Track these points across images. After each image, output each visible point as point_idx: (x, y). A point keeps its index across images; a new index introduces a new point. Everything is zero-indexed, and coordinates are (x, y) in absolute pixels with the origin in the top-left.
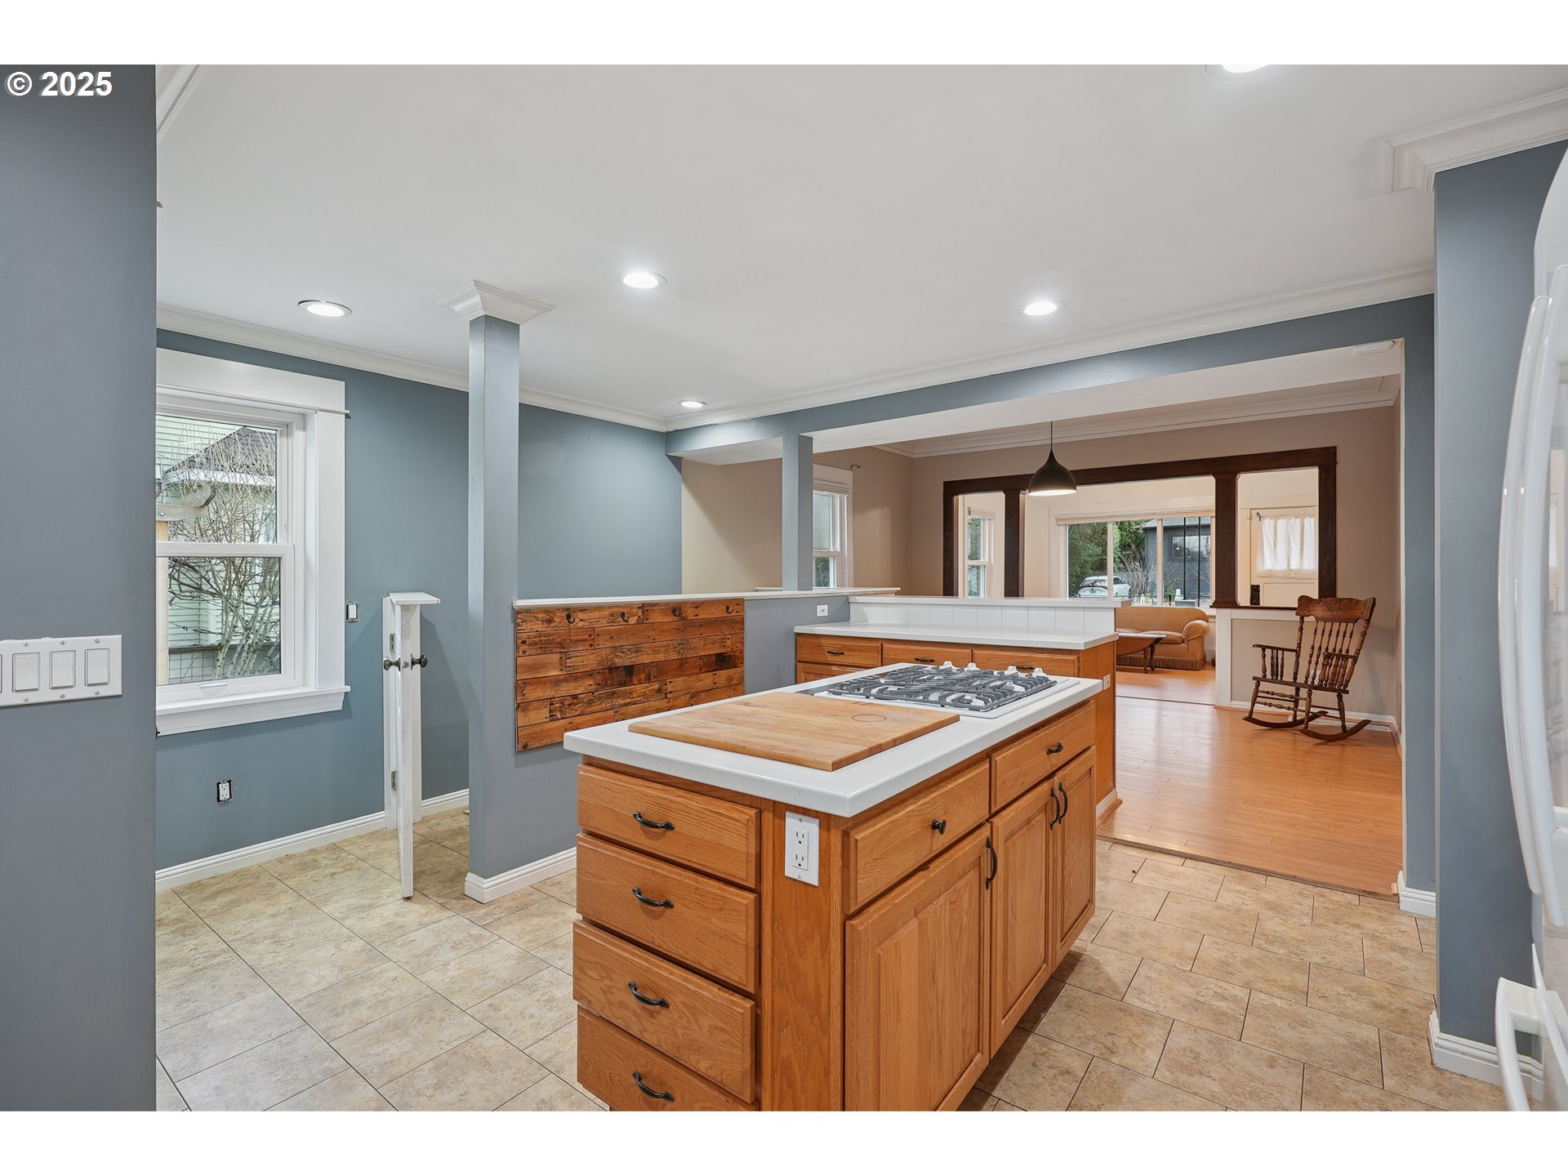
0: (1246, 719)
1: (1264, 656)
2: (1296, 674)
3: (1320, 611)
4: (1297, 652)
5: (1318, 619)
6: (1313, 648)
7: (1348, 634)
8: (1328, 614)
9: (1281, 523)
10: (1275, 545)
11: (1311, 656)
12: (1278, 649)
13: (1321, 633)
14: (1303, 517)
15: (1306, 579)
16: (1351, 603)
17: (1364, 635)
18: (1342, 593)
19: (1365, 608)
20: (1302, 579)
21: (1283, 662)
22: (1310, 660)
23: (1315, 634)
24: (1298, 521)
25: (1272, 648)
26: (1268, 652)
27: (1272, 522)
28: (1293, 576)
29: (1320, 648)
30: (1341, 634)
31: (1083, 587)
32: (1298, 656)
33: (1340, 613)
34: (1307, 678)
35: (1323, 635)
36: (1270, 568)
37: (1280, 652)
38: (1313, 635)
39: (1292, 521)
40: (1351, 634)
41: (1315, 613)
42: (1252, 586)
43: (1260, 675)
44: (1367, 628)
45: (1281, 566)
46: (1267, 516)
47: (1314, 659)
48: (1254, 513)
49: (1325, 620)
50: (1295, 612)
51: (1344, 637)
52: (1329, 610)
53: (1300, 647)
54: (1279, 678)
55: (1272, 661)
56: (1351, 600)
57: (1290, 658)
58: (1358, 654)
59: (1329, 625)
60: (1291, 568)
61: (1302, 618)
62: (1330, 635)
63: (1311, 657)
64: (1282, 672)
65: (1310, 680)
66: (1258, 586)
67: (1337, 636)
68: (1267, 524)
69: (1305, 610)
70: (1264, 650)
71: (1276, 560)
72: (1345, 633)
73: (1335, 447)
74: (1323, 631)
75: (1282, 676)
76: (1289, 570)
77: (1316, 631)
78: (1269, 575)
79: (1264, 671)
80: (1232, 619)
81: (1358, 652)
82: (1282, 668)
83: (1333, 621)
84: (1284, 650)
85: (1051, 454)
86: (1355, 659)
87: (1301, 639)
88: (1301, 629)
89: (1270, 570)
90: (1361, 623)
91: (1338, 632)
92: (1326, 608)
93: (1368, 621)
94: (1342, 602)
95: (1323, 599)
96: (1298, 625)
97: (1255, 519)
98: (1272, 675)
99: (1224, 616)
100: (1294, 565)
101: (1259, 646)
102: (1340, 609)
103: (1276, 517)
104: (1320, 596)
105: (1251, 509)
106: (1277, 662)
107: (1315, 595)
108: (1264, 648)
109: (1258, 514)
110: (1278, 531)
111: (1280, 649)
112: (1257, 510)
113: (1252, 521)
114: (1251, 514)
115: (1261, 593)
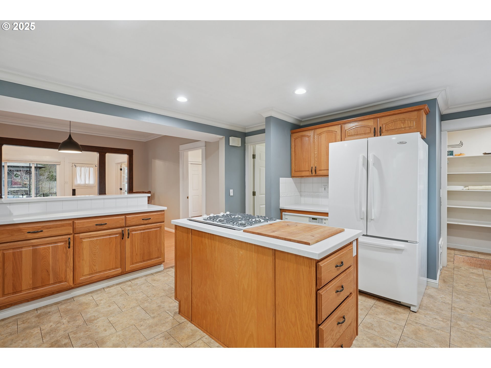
9: (83, 169)
10: (81, 176)
24: (88, 168)
27: (80, 168)
28: (87, 186)
36: (79, 183)
39: (86, 168)
42: (73, 189)
45: (83, 183)
46: (78, 166)
48: (74, 164)
66: (75, 189)
68: (78, 169)
71: (82, 181)
76: (85, 184)
78: (79, 186)
85: (70, 134)
97: (74, 167)
100: (87, 182)
103: (81, 167)
105: (72, 163)
109: (75, 165)
110: (82, 171)
112: (75, 164)
113: (73, 167)
114: (72, 165)
115: (76, 191)
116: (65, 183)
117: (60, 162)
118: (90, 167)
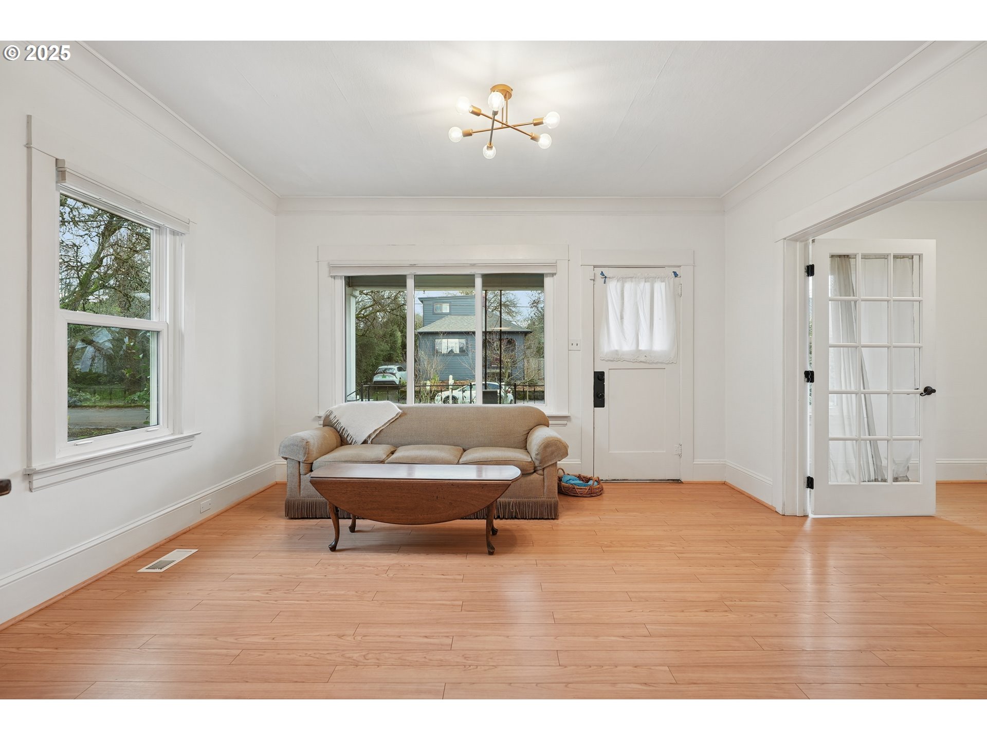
9: (628, 286)
10: (622, 318)
15: (657, 363)
20: (653, 363)
24: (648, 285)
27: (619, 285)
28: (643, 359)
36: (617, 348)
39: (642, 284)
42: (595, 372)
45: (627, 347)
46: (613, 277)
48: (598, 271)
60: (640, 348)
66: (602, 374)
68: (613, 287)
71: (623, 338)
76: (638, 351)
78: (616, 357)
89: (617, 351)
97: (600, 280)
100: (643, 346)
103: (623, 280)
105: (595, 267)
109: (602, 274)
110: (625, 298)
112: (604, 270)
113: (596, 282)
114: (594, 274)
115: (606, 383)
116: (570, 345)
117: (554, 265)
118: (651, 280)
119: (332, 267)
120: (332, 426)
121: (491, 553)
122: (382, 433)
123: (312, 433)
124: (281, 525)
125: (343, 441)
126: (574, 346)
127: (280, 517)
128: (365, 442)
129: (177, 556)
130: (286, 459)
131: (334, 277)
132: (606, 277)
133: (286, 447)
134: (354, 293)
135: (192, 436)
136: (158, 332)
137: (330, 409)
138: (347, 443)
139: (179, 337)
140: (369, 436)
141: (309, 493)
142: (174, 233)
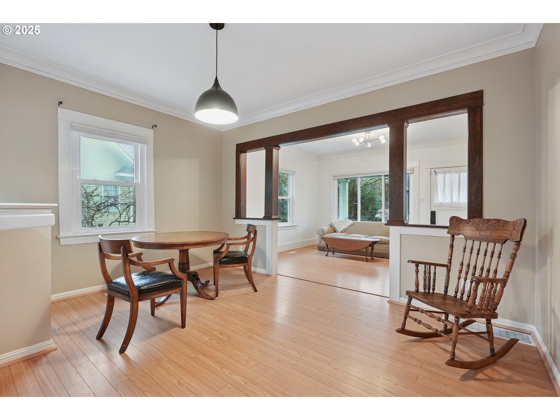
0: (399, 331)
1: (417, 271)
2: (446, 287)
3: (468, 230)
4: (448, 267)
5: (466, 238)
6: (462, 264)
7: (496, 255)
8: (477, 234)
9: (448, 176)
10: (444, 189)
11: (460, 271)
12: (430, 264)
13: (470, 250)
14: (459, 172)
16: (499, 224)
17: (514, 257)
18: (487, 214)
19: (514, 229)
20: (459, 208)
21: (435, 277)
22: (460, 276)
23: (464, 251)
24: (457, 175)
25: (425, 264)
26: (421, 267)
27: (443, 175)
28: (454, 206)
29: (469, 266)
30: (489, 254)
31: (377, 213)
32: (449, 271)
33: (488, 233)
34: (456, 292)
35: (471, 253)
36: (441, 201)
37: (432, 267)
38: (462, 253)
39: (454, 174)
40: (500, 254)
41: (465, 232)
42: (431, 211)
43: (413, 289)
44: (517, 250)
45: (447, 200)
46: (440, 172)
47: (463, 275)
48: (433, 170)
49: (474, 239)
50: (447, 230)
51: (492, 256)
52: (477, 229)
53: (450, 263)
54: (431, 291)
55: (425, 276)
56: (498, 221)
57: (441, 272)
58: (508, 277)
59: (477, 243)
60: (453, 201)
61: (453, 236)
62: (478, 254)
63: (460, 273)
64: (434, 286)
65: (459, 296)
66: (435, 212)
67: (485, 255)
68: (440, 176)
69: (456, 229)
70: (417, 266)
71: (445, 197)
72: (493, 253)
73: (482, 91)
74: (472, 250)
75: (434, 290)
76: (452, 202)
77: (465, 248)
78: (441, 205)
79: (417, 285)
80: (400, 234)
81: (507, 275)
82: (434, 282)
83: (481, 240)
84: (436, 265)
85: (216, 80)
86: (504, 282)
87: (451, 256)
88: (452, 246)
89: (441, 203)
90: (510, 246)
91: (486, 252)
92: (474, 228)
93: (518, 243)
94: (490, 223)
95: (471, 220)
96: (450, 242)
98: (425, 289)
99: (395, 231)
100: (455, 200)
101: (413, 262)
102: (487, 229)
103: (445, 173)
104: (469, 217)
105: (431, 169)
106: (430, 277)
107: (464, 216)
108: (417, 264)
109: (435, 171)
110: (446, 181)
111: (433, 264)
112: (435, 169)
113: (432, 175)
114: (431, 172)
115: (436, 216)
116: (420, 200)
117: (412, 170)
118: (451, 173)
119: (334, 176)
120: (332, 227)
121: (367, 262)
122: (347, 230)
123: (326, 228)
124: (317, 251)
125: (335, 231)
126: (422, 201)
127: (317, 250)
128: (341, 232)
129: (293, 252)
130: (318, 234)
131: (335, 179)
132: (436, 173)
133: (318, 230)
134: (347, 181)
135: (296, 226)
136: (289, 200)
137: (332, 221)
138: (336, 232)
139: (293, 200)
140: (343, 230)
141: (323, 244)
142: (292, 175)
